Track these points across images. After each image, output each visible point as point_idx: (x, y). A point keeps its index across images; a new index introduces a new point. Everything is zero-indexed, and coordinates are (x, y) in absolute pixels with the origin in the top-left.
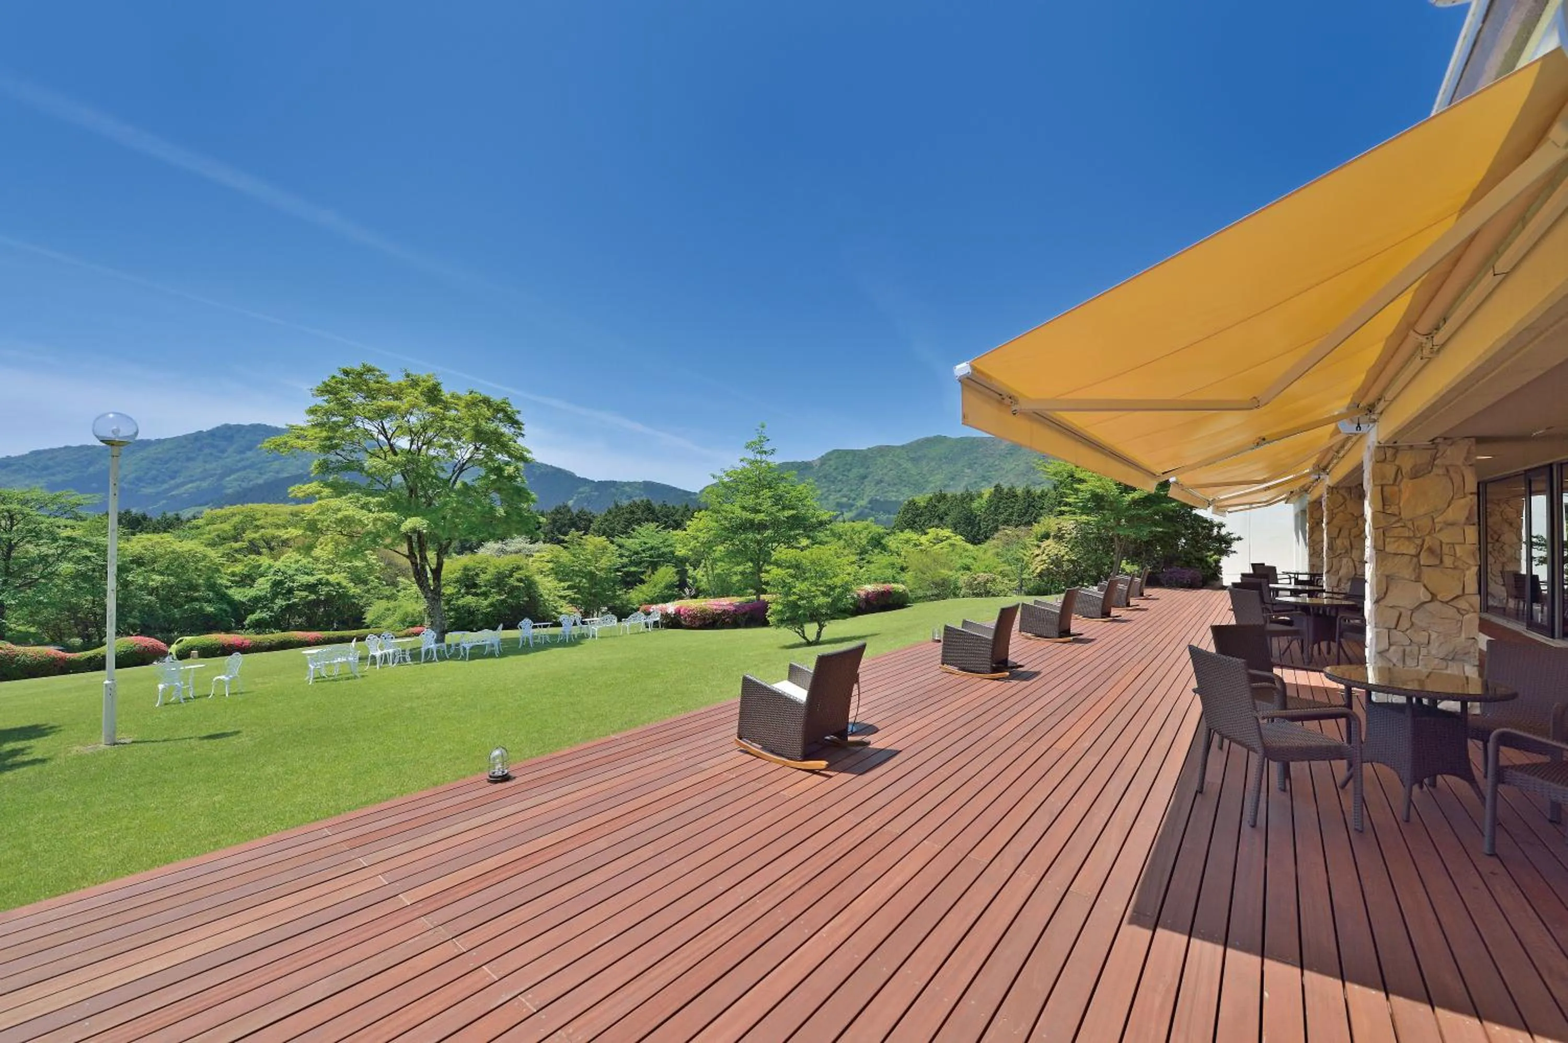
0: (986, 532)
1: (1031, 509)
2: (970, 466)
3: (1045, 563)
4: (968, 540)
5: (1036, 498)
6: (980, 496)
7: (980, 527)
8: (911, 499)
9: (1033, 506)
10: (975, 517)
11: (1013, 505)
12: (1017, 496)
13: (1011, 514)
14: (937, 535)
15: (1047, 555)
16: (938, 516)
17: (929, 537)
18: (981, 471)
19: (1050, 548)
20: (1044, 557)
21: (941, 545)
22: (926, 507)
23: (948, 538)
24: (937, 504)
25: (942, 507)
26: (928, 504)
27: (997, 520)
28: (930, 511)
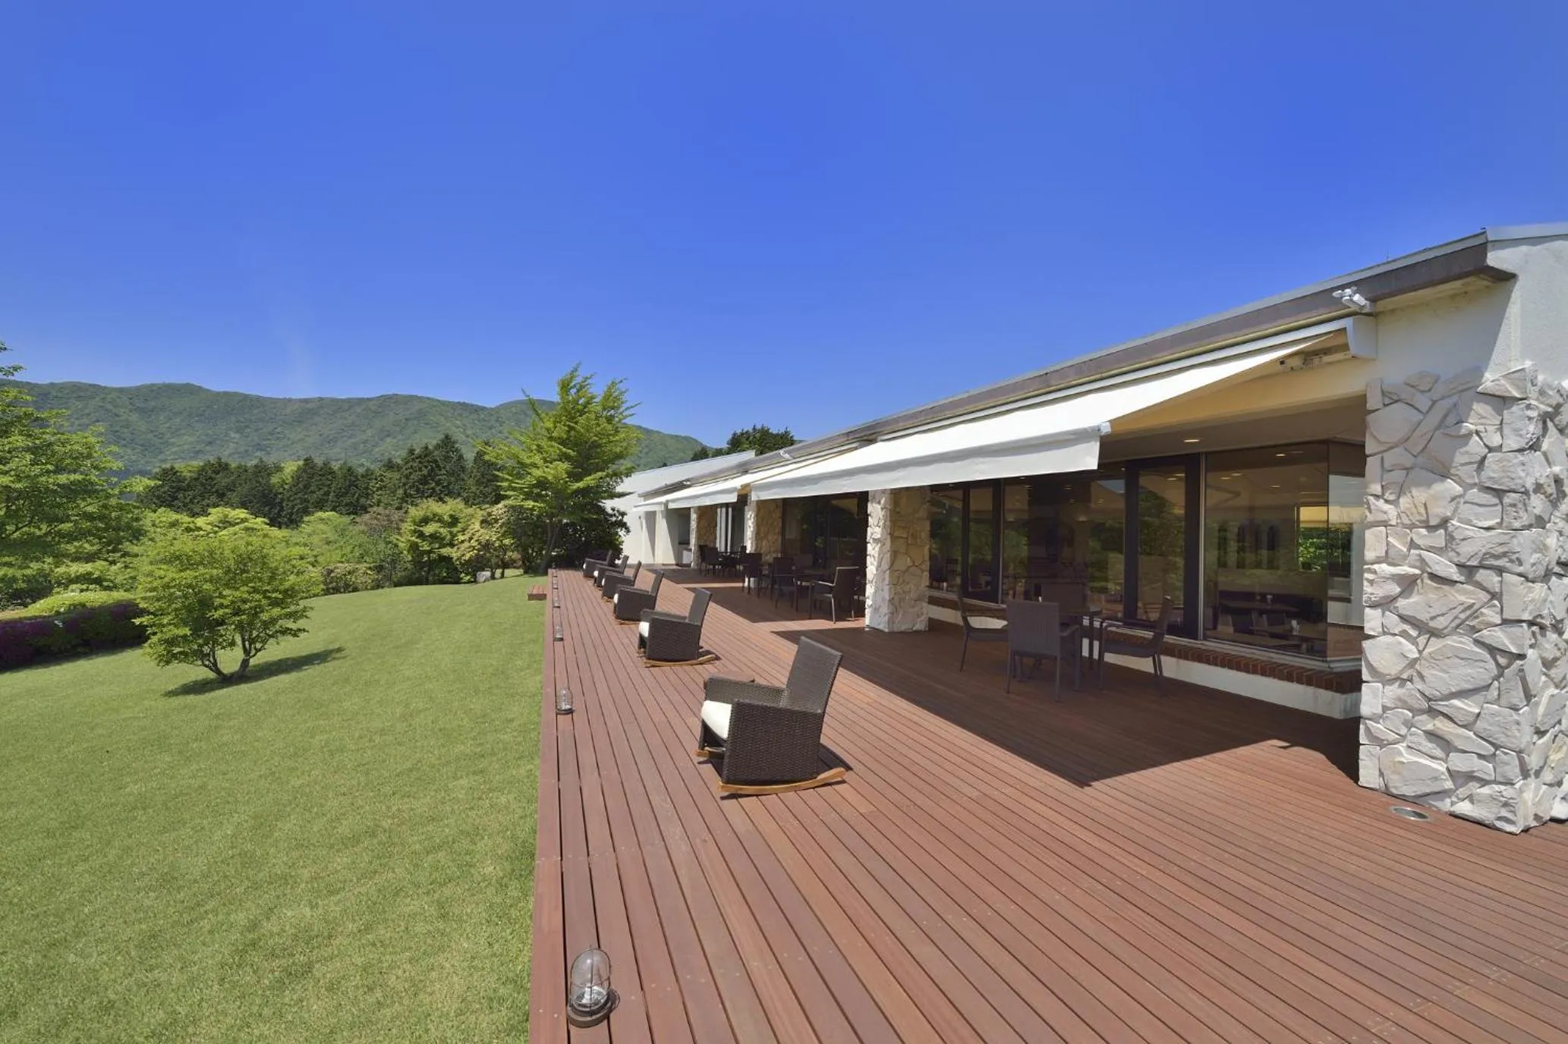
0: (291, 514)
1: (353, 489)
2: (238, 430)
3: (474, 549)
4: (274, 522)
5: (359, 477)
6: (279, 469)
7: (283, 507)
8: (168, 466)
9: (356, 486)
10: (276, 495)
11: (329, 482)
12: (334, 472)
13: (327, 494)
14: (226, 516)
15: (477, 541)
16: (217, 491)
17: (210, 518)
18: (256, 438)
19: (479, 534)
20: (473, 543)
21: (232, 529)
22: (196, 479)
23: (243, 521)
24: (213, 475)
25: (222, 480)
26: (199, 474)
27: (308, 501)
28: (203, 485)
